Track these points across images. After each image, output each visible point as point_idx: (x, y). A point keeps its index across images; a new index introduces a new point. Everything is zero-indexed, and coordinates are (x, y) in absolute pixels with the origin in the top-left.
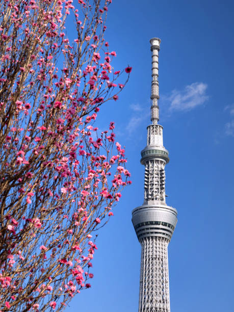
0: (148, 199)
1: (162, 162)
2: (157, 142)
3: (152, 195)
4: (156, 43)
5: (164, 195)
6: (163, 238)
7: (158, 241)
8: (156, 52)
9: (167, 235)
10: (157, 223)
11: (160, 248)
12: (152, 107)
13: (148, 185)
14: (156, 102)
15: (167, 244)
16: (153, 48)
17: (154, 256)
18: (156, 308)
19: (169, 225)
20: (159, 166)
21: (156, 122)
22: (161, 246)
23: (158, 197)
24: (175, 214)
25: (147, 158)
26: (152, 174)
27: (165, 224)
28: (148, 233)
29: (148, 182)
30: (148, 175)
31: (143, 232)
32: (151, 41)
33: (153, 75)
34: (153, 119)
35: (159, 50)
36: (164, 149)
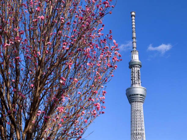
0: (133, 84)
1: (138, 67)
2: (136, 58)
3: (135, 82)
4: (133, 13)
5: (140, 82)
6: (140, 101)
7: (138, 103)
8: (133, 18)
9: (142, 100)
10: (137, 95)
11: (139, 106)
12: (133, 42)
13: (132, 78)
14: (134, 40)
15: (142, 104)
16: (132, 16)
17: (137, 110)
18: (139, 133)
19: (143, 95)
20: (137, 69)
21: (135, 49)
22: (139, 105)
23: (137, 83)
24: (145, 90)
25: (132, 65)
26: (134, 73)
27: (141, 95)
28: (133, 99)
29: (132, 76)
30: (132, 73)
31: (131, 99)
32: (131, 13)
33: (133, 28)
34: (133, 48)
35: (135, 17)
36: (139, 61)
